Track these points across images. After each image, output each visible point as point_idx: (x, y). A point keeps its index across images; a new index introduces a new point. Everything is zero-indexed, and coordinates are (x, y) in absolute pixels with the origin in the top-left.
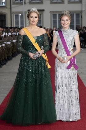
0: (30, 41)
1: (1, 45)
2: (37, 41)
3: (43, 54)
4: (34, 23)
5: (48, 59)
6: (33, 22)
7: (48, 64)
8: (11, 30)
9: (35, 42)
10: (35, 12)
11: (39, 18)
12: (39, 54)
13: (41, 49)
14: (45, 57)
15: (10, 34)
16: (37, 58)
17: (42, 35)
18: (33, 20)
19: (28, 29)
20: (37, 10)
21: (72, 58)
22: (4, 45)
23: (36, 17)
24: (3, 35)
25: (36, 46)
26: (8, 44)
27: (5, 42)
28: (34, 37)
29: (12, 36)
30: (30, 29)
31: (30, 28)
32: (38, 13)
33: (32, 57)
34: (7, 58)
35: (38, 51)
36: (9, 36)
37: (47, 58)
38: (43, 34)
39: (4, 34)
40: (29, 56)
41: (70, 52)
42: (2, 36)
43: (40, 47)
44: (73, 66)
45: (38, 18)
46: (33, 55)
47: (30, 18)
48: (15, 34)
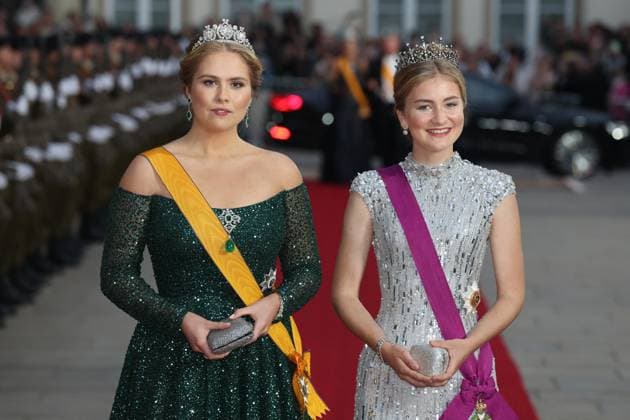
0: (194, 237)
1: (4, 171)
2: (240, 240)
3: (275, 322)
4: (221, 122)
5: (308, 356)
6: (216, 111)
7: (310, 388)
8: (77, 53)
9: (228, 247)
10: (234, 51)
11: (254, 87)
12: (247, 327)
13: (267, 293)
14: (288, 341)
15: (70, 86)
16: (237, 350)
17: (272, 201)
18: (219, 100)
19: (182, 159)
20: (242, 36)
21: (476, 354)
22: (24, 172)
23: (236, 83)
24: (22, 107)
25: (234, 269)
26: (58, 163)
27: (34, 154)
28: (218, 212)
29: (83, 99)
30: (196, 157)
31: (197, 149)
32: (252, 54)
33: (202, 340)
34: (44, 250)
35: (243, 305)
36: (62, 102)
37: (304, 350)
38: (283, 195)
39: (31, 90)
40: (183, 338)
41: (462, 315)
42: (16, 114)
43: (259, 277)
44: (482, 406)
45: (247, 90)
46: (212, 331)
47: (200, 88)
48: (104, 82)
